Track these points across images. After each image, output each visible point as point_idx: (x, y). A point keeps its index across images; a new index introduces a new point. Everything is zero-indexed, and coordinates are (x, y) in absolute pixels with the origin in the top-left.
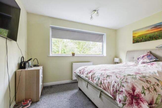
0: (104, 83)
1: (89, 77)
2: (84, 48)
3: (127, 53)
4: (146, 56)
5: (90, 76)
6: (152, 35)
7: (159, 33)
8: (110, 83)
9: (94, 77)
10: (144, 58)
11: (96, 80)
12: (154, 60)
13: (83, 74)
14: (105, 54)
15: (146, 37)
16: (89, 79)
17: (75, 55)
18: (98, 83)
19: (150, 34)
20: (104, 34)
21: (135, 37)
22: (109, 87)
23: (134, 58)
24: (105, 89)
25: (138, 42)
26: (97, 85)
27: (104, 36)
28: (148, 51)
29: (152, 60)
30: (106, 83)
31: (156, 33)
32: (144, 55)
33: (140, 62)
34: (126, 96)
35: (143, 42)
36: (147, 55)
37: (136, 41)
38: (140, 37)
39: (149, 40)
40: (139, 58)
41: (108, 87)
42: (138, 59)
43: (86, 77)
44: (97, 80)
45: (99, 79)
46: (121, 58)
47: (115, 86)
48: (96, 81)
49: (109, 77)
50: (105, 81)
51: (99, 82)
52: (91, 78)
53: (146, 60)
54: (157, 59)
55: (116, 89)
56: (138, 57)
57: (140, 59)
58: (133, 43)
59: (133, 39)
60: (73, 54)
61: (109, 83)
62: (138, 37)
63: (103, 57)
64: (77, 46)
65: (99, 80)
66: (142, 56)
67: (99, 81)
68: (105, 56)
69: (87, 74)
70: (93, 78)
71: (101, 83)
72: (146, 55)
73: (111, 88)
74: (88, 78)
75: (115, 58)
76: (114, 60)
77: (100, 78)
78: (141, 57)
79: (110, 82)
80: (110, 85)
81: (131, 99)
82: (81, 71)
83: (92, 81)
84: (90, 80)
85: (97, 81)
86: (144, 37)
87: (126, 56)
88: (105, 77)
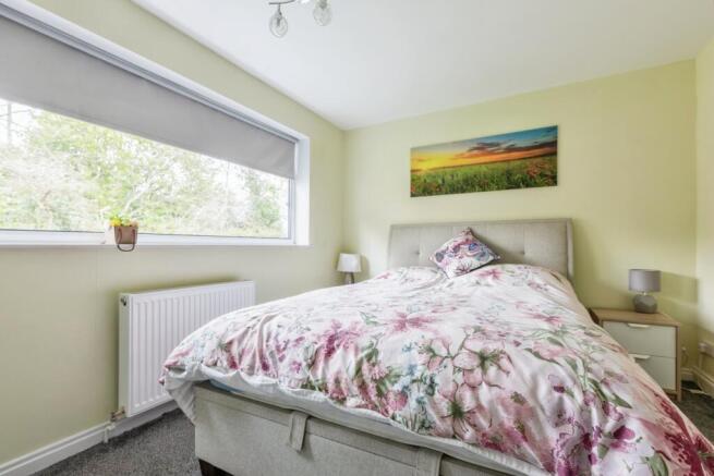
0: (480, 407)
1: (337, 381)
2: (138, 200)
3: (391, 235)
4: (467, 247)
5: (344, 376)
6: (470, 172)
7: (493, 169)
8: (531, 402)
9: (379, 382)
10: (460, 253)
11: (403, 396)
12: (491, 258)
13: (265, 367)
14: (303, 238)
15: (455, 178)
16: (342, 401)
17: (140, 240)
18: (430, 411)
19: (464, 170)
20: (297, 140)
21: (418, 174)
22: (530, 424)
23: (418, 253)
24: (494, 445)
25: (430, 194)
26: (425, 426)
27: (296, 145)
28: (465, 228)
29: (485, 257)
30: (500, 408)
31: (484, 168)
32: (456, 244)
33: (451, 269)
34: (658, 452)
35: (446, 193)
36: (467, 240)
37: (421, 189)
38: (434, 173)
39: (463, 191)
40: (444, 252)
41: (522, 429)
42: (440, 256)
43: (308, 385)
44: (417, 393)
45: (432, 385)
46: (365, 254)
47: (567, 415)
48: (412, 403)
49: (500, 367)
50: (485, 394)
51: (434, 405)
52: (355, 389)
53: (470, 260)
54: (497, 254)
55: (580, 427)
56: (439, 250)
57: (446, 256)
58: (413, 195)
59: (413, 180)
60: (126, 235)
61: (517, 398)
62: (429, 175)
63: (294, 248)
64: (92, 186)
65: (432, 394)
66: (450, 244)
67: (437, 396)
68: (304, 247)
69: (312, 364)
70: (371, 386)
71: (457, 412)
72: (463, 243)
73: (541, 430)
74: (323, 388)
75: (344, 256)
76: (337, 262)
77: (437, 380)
78: (450, 249)
79: (523, 391)
80: (532, 413)
81: (689, 467)
82: (235, 350)
83: (375, 408)
84: (351, 402)
85: (419, 402)
86: (448, 178)
87: (390, 243)
88: (471, 371)
